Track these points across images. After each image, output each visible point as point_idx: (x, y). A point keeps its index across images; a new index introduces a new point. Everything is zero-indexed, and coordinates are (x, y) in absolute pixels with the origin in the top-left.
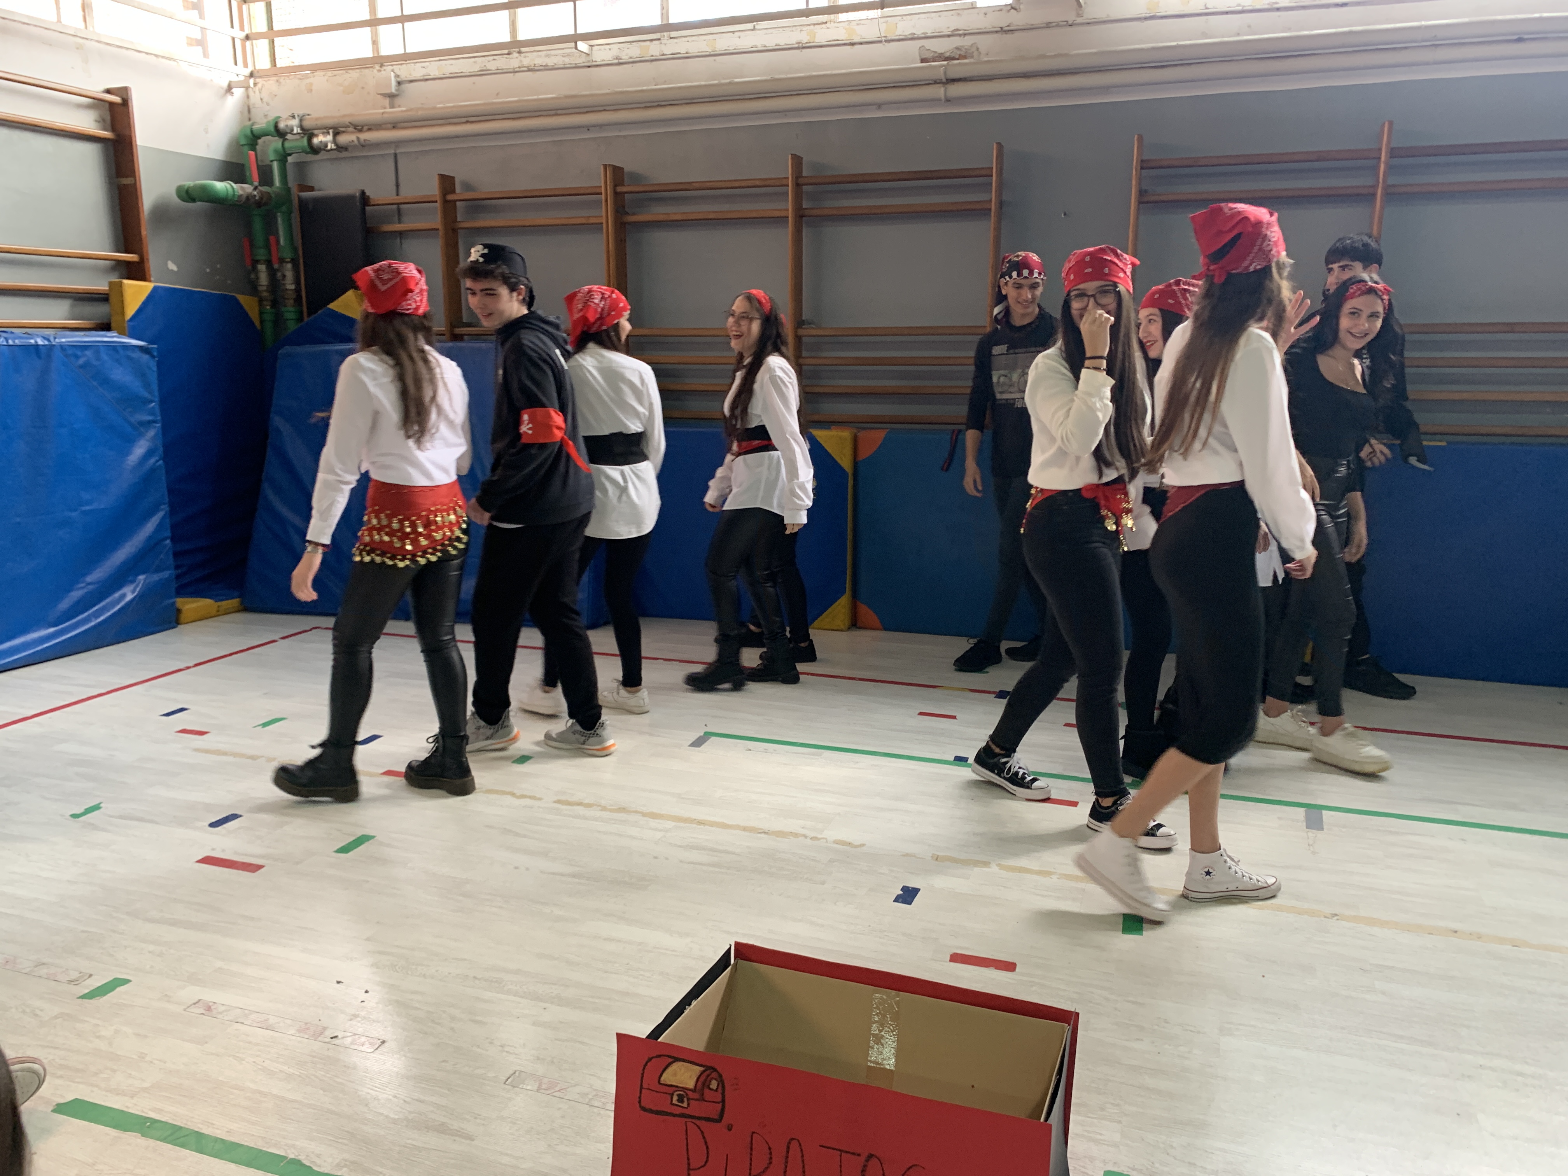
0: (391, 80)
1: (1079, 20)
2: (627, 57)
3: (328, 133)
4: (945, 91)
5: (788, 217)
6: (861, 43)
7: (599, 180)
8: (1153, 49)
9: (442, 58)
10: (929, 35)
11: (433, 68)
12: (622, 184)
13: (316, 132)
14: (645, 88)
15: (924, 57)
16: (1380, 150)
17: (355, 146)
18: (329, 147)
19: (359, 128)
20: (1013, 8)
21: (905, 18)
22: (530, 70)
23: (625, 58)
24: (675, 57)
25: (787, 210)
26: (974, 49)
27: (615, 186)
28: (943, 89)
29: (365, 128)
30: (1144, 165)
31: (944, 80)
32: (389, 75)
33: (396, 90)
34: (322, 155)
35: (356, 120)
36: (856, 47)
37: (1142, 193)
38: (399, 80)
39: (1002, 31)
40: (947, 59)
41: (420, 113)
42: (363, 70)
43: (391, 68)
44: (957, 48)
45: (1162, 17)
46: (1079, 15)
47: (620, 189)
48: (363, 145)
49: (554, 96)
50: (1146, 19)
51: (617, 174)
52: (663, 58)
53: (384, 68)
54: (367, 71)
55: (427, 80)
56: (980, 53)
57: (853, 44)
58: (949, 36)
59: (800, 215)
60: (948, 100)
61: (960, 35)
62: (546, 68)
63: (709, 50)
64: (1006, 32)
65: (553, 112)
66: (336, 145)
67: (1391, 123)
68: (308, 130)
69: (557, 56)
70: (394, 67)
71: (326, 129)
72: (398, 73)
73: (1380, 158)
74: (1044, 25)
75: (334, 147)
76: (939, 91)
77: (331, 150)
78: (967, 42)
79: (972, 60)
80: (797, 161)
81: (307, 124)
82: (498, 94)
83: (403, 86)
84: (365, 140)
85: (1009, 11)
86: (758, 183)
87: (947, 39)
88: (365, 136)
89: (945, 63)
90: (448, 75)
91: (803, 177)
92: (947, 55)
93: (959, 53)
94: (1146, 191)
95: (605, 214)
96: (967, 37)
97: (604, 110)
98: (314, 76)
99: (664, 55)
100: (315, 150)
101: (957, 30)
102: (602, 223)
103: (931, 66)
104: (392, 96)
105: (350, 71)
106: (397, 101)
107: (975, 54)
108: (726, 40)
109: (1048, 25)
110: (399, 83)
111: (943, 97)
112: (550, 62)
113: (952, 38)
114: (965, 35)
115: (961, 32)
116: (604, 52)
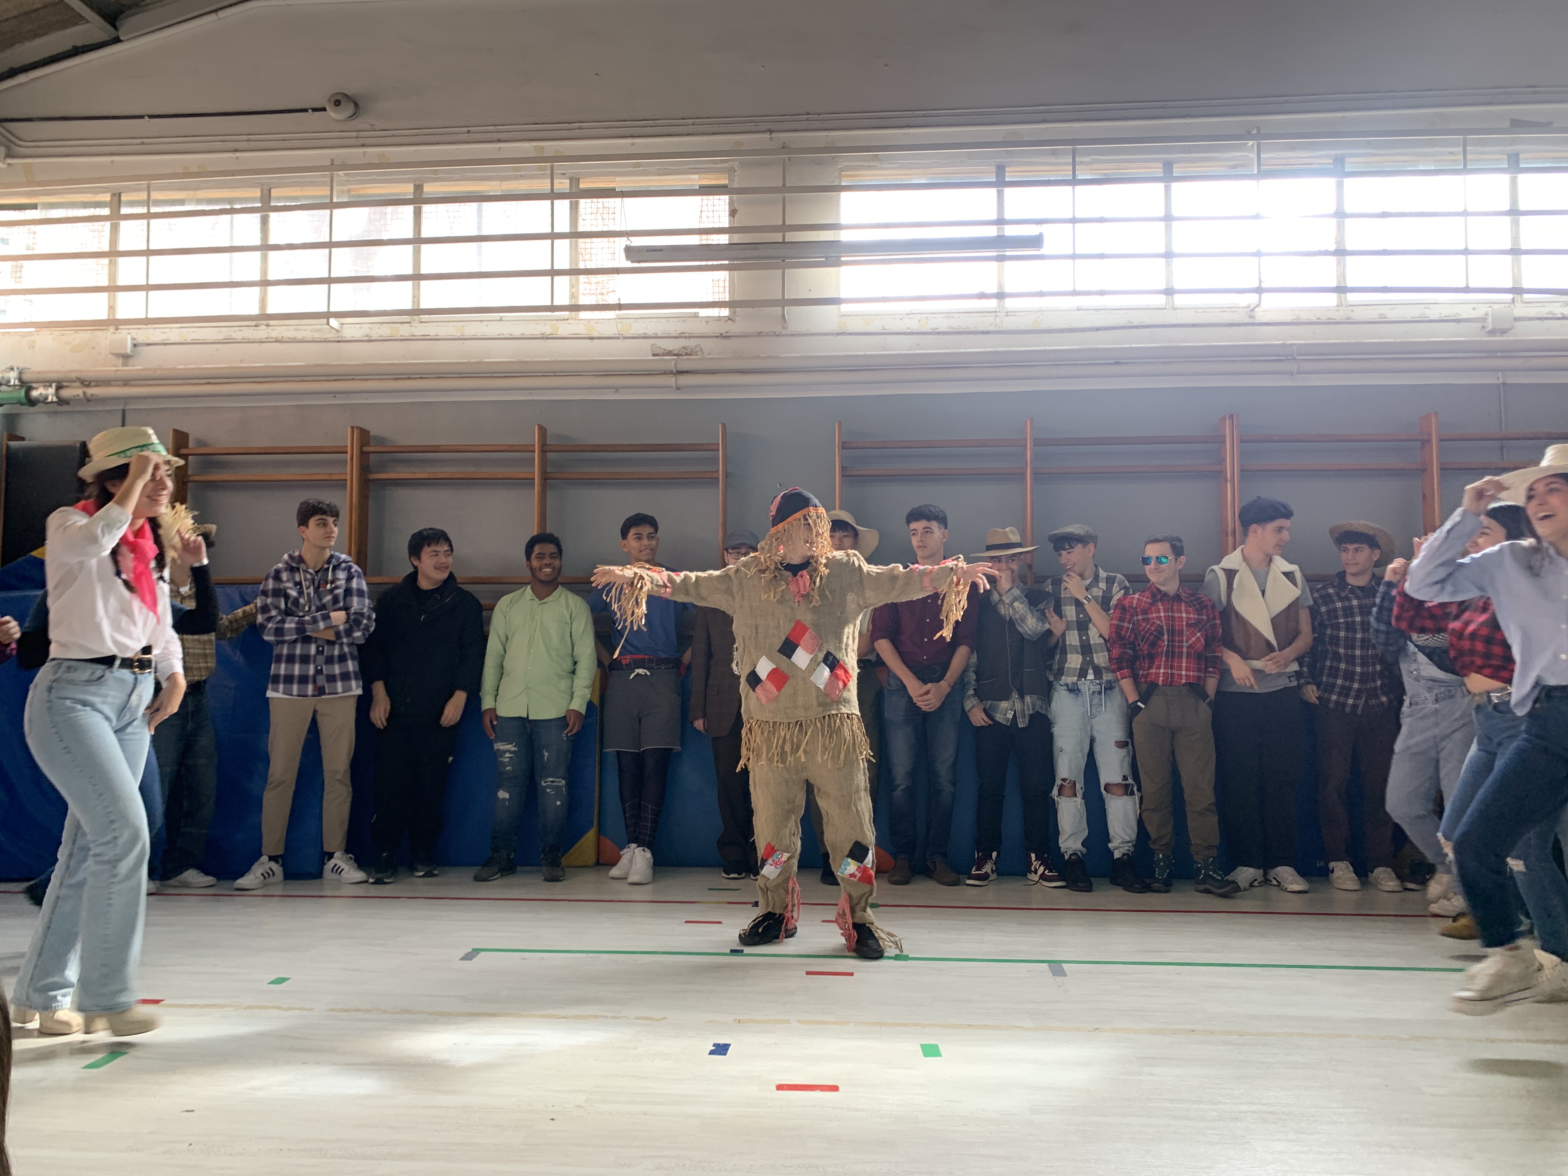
0: (127, 342)
1: (784, 332)
2: (377, 336)
3: (51, 386)
4: (676, 380)
5: (534, 479)
6: (599, 338)
7: (348, 440)
8: (846, 356)
9: (184, 325)
10: (659, 335)
11: (174, 333)
12: (368, 445)
13: (34, 385)
14: (395, 362)
15: (655, 353)
16: (1026, 439)
17: (81, 400)
18: (49, 400)
19: (85, 383)
20: (729, 319)
21: (638, 320)
22: (277, 341)
23: (375, 336)
24: (425, 338)
25: (534, 473)
26: (698, 349)
27: (362, 446)
28: (674, 378)
29: (93, 384)
30: (844, 446)
31: (674, 371)
32: (126, 337)
33: (132, 351)
34: (39, 408)
35: (83, 376)
36: (595, 340)
37: (843, 468)
38: (135, 342)
39: (722, 336)
40: (675, 355)
41: (158, 372)
42: (95, 332)
43: (127, 331)
44: (684, 348)
45: (850, 334)
46: (784, 328)
47: (365, 449)
48: (88, 400)
49: (303, 364)
50: (838, 334)
51: (364, 436)
52: (412, 339)
53: (119, 331)
54: (99, 333)
55: (166, 344)
56: (703, 353)
57: (592, 338)
58: (676, 337)
59: (545, 477)
60: (678, 388)
61: (686, 337)
62: (295, 341)
63: (458, 334)
64: (725, 337)
65: (300, 379)
66: (58, 397)
67: (1032, 420)
68: (27, 383)
69: (306, 330)
70: (131, 331)
71: (47, 383)
72: (135, 336)
73: (1026, 446)
74: (756, 334)
75: (55, 399)
76: (671, 380)
77: (52, 402)
78: (691, 343)
79: (698, 357)
80: (543, 430)
81: (26, 377)
82: (242, 361)
83: (139, 349)
84: (92, 395)
85: (727, 321)
86: (505, 448)
87: (675, 340)
88: (90, 391)
89: (676, 357)
90: (190, 341)
91: (546, 445)
92: (676, 352)
93: (685, 351)
94: (846, 467)
95: (351, 472)
96: (692, 340)
97: (353, 379)
98: (38, 335)
99: (413, 336)
100: (32, 402)
101: (683, 333)
102: (346, 480)
103: (663, 359)
104: (126, 357)
105: (81, 332)
106: (131, 361)
107: (699, 353)
108: (475, 327)
109: (760, 334)
110: (135, 345)
111: (674, 385)
112: (299, 335)
113: (678, 339)
114: (690, 337)
115: (687, 335)
116: (353, 329)
